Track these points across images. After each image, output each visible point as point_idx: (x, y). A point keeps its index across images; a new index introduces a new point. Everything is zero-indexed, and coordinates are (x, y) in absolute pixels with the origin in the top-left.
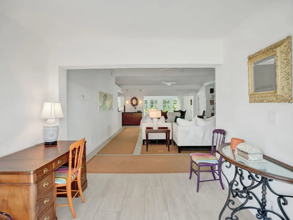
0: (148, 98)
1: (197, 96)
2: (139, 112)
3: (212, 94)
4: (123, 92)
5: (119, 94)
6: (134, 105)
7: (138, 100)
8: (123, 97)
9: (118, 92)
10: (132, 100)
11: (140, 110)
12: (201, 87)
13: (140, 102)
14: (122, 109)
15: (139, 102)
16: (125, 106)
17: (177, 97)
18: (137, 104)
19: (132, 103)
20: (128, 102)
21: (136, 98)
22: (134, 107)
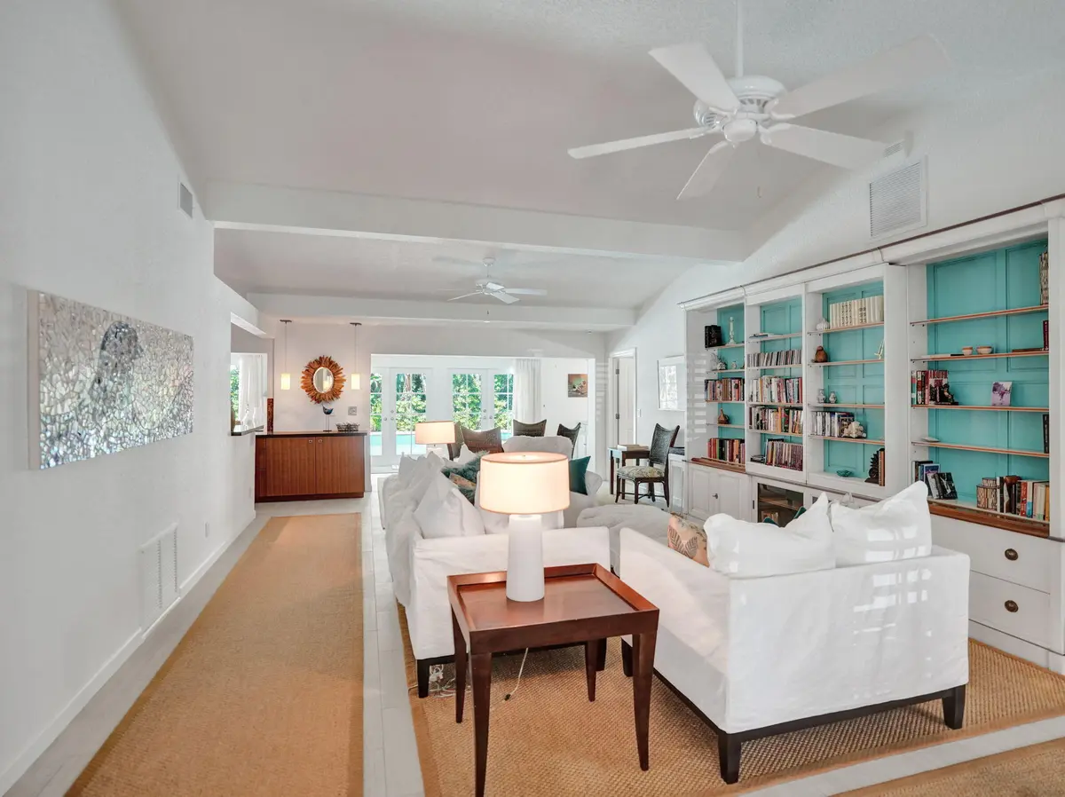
0: (386, 366)
1: (610, 361)
2: (348, 432)
3: (715, 350)
4: (260, 326)
5: (241, 341)
6: (318, 398)
7: (344, 372)
8: (265, 356)
9: (234, 327)
10: (310, 370)
11: (350, 420)
12: (635, 323)
13: (354, 382)
14: (252, 417)
15: (345, 384)
16: (271, 403)
17: (514, 362)
18: (335, 393)
19: (309, 388)
20: (288, 382)
21: (331, 363)
22: (319, 408)
